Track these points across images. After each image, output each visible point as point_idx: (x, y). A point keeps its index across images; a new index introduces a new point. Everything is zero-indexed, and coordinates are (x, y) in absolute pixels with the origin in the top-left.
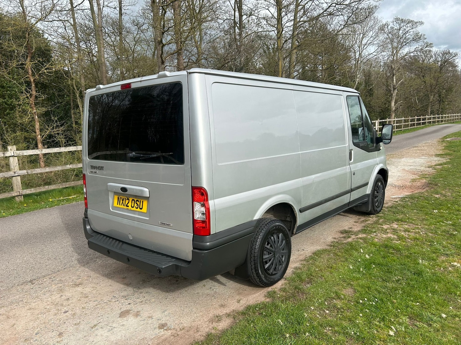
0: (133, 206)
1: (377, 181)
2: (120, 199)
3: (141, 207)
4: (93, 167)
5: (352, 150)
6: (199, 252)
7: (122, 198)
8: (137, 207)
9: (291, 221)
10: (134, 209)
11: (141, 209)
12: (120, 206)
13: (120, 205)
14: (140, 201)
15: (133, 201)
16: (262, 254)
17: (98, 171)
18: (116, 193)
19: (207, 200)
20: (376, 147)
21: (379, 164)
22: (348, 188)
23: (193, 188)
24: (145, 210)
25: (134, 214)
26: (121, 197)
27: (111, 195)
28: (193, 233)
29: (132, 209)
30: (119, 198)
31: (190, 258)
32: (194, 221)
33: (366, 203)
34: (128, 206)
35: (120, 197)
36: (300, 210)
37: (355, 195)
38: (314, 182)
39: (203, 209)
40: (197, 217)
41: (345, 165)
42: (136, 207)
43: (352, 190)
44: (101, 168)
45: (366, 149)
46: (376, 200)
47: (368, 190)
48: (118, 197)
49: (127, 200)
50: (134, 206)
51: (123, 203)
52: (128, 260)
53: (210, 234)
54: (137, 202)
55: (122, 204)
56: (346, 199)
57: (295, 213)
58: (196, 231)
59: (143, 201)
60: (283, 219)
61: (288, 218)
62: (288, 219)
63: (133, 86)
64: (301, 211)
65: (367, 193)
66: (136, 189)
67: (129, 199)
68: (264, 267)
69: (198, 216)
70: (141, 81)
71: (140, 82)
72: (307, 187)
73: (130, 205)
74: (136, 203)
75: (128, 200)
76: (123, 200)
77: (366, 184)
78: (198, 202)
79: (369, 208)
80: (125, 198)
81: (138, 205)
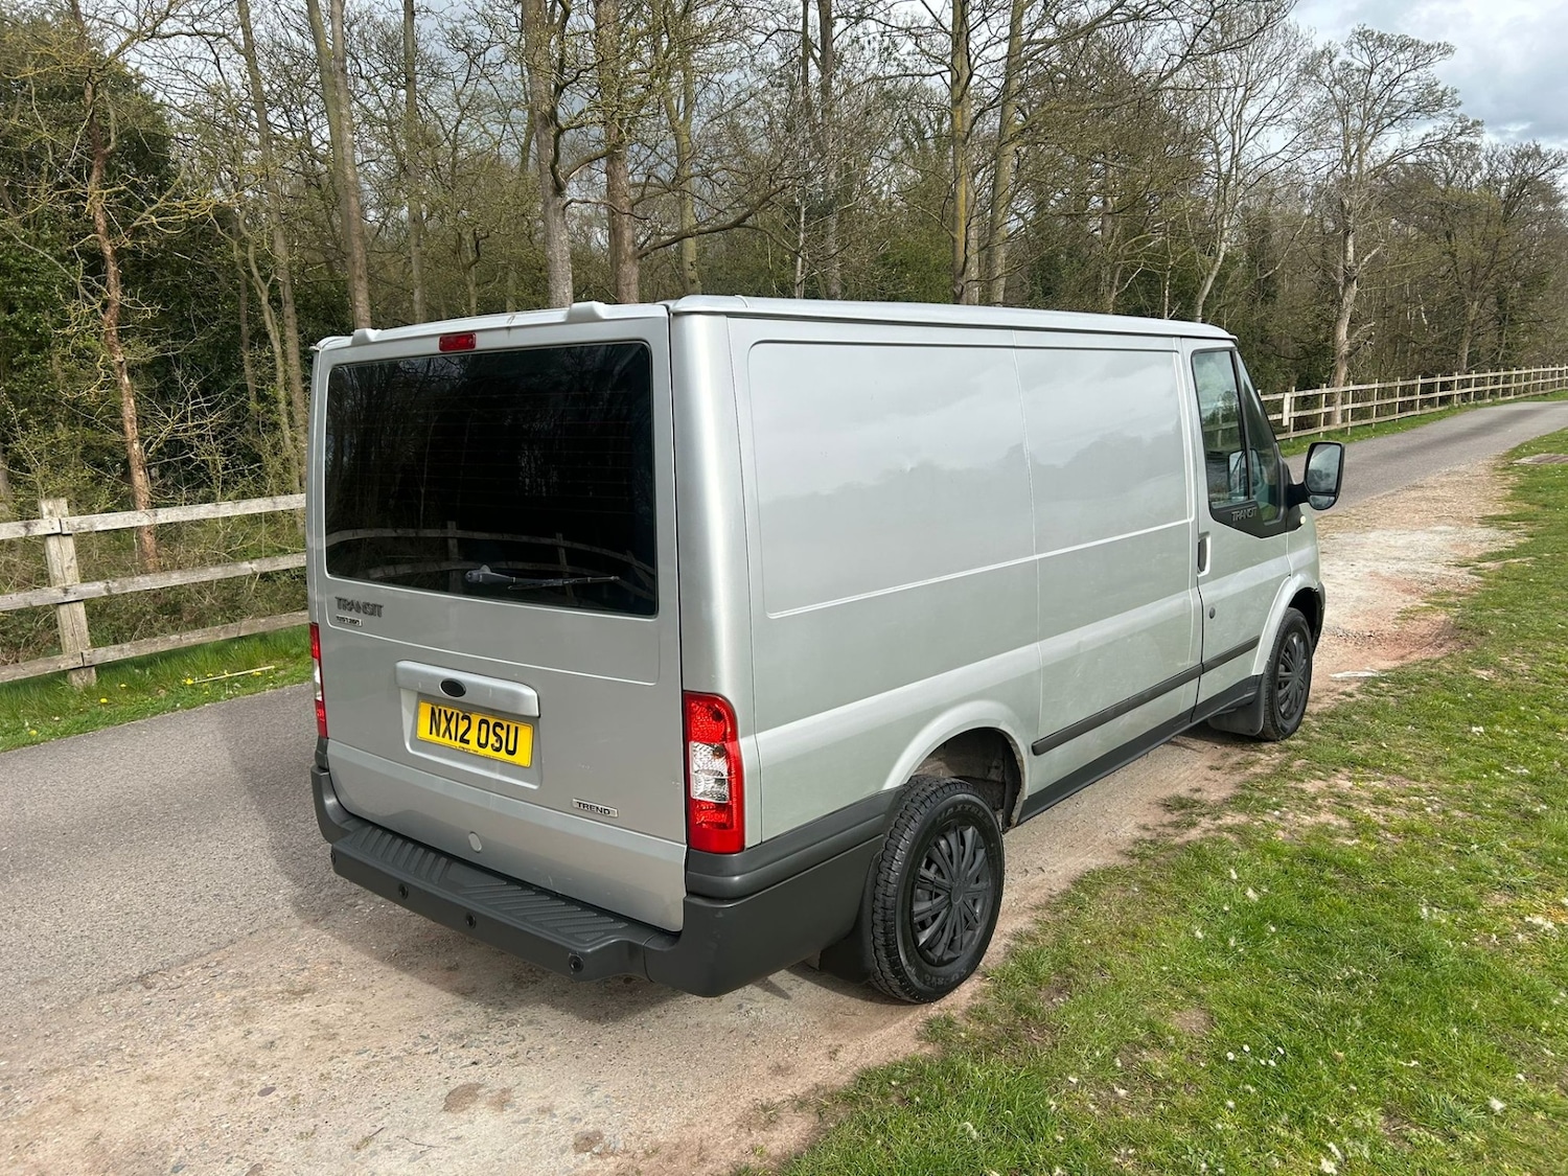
0: (483, 741)
1: (1287, 629)
2: (440, 715)
3: (511, 748)
4: (345, 604)
5: (1207, 534)
6: (707, 907)
7: (445, 711)
8: (497, 745)
9: (1004, 783)
10: (488, 751)
11: (512, 753)
12: (440, 740)
13: (438, 735)
14: (508, 727)
15: (484, 726)
16: (910, 900)
17: (361, 618)
18: (423, 697)
19: (734, 737)
20: (1287, 518)
21: (1296, 572)
22: (1191, 663)
23: (689, 698)
24: (523, 757)
25: (488, 768)
26: (443, 709)
27: (407, 702)
28: (687, 842)
29: (482, 751)
30: (437, 711)
31: (675, 920)
32: (691, 805)
33: (1249, 707)
34: (467, 742)
35: (440, 710)
36: (1033, 747)
37: (1215, 683)
38: (1082, 651)
39: (721, 765)
40: (701, 791)
41: (1183, 588)
42: (492, 745)
43: (1204, 668)
44: (374, 610)
45: (1255, 526)
46: (1281, 693)
47: (1257, 663)
48: (433, 709)
49: (463, 719)
50: (487, 741)
51: (448, 729)
52: (471, 924)
53: (742, 848)
54: (498, 730)
55: (445, 732)
56: (1183, 699)
57: (1018, 757)
58: (696, 838)
59: (517, 728)
60: (977, 774)
61: (993, 770)
62: (994, 775)
63: (483, 343)
64: (1037, 750)
65: (1253, 674)
66: (494, 689)
67: (469, 719)
68: (916, 941)
69: (704, 787)
70: (508, 328)
71: (505, 332)
72: (1056, 671)
73: (472, 736)
74: (495, 734)
75: (466, 722)
76: (449, 721)
77: (1252, 644)
78: (700, 740)
79: (1258, 723)
80: (458, 715)
81: (499, 738)
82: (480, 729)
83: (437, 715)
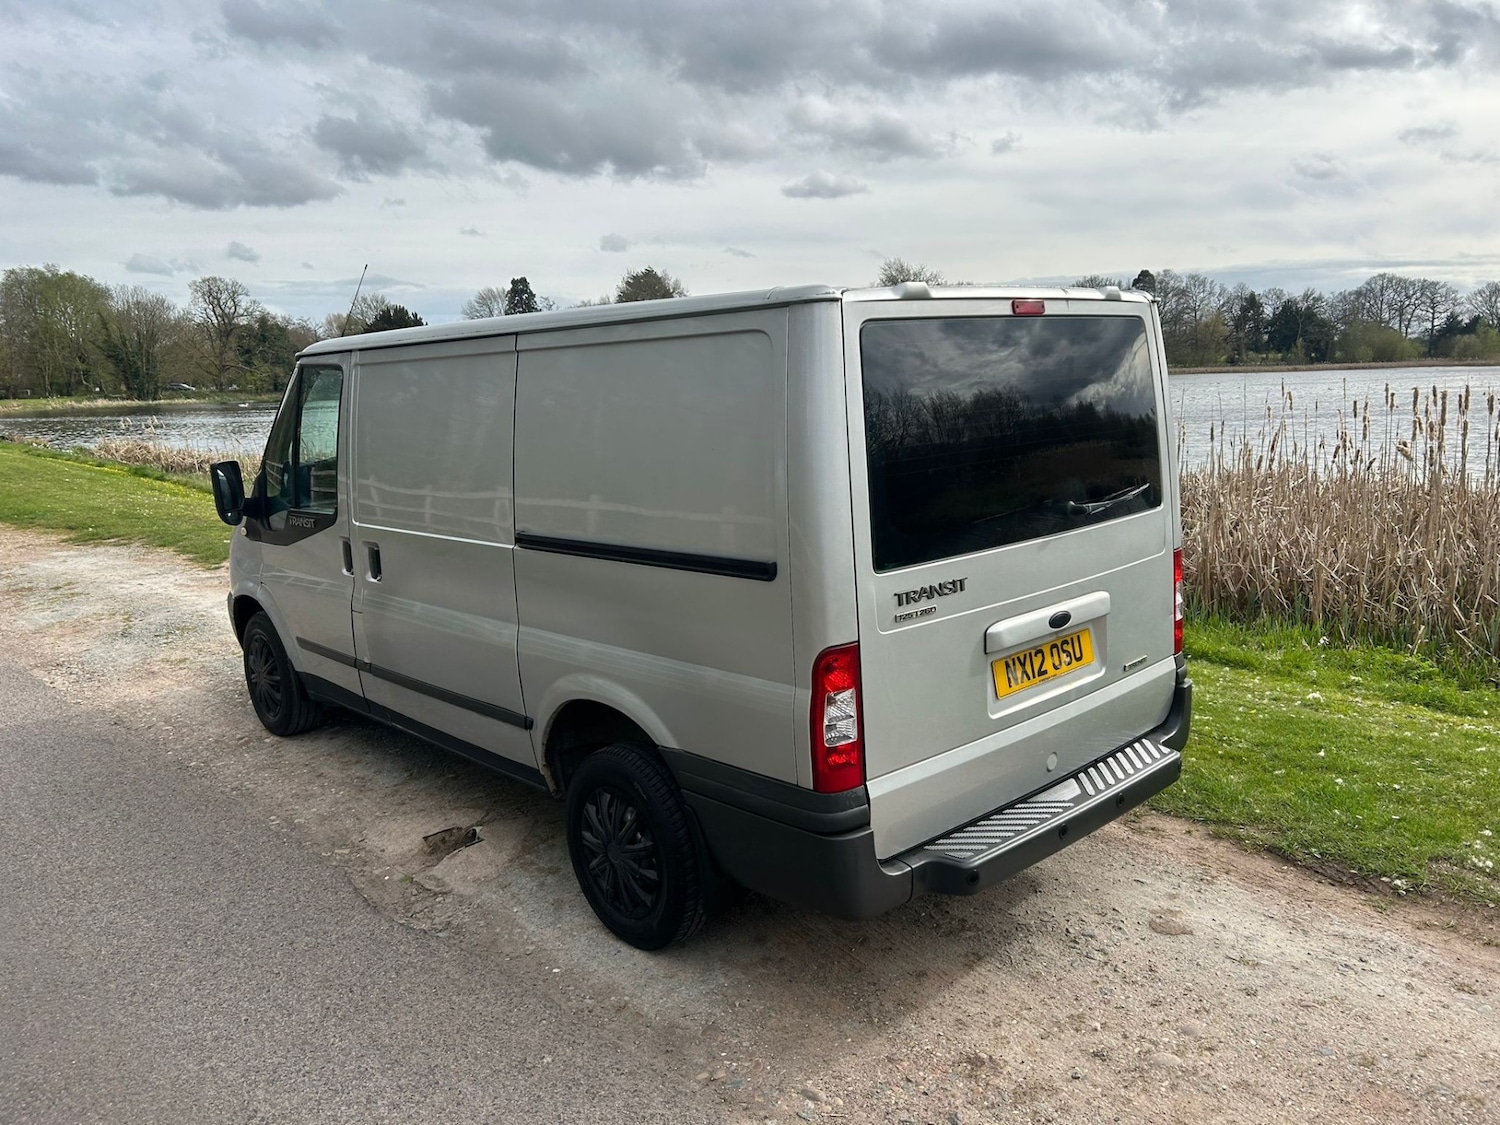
0: (1057, 663)
2: (1014, 664)
3: (1078, 655)
7: (1020, 657)
8: (1066, 661)
10: (1060, 670)
11: (1079, 659)
12: (1017, 687)
13: (1017, 684)
14: (1072, 639)
15: (1055, 650)
17: (937, 601)
23: (1177, 554)
26: (1016, 657)
29: (1056, 673)
30: (1011, 663)
32: (1176, 624)
34: (1045, 672)
35: (1013, 660)
42: (1063, 663)
48: (1008, 662)
49: (1036, 655)
50: (1060, 662)
51: (1025, 672)
54: (1065, 647)
55: (1022, 677)
59: (1079, 636)
70: (1067, 299)
71: (1064, 302)
73: (1045, 666)
74: (1064, 651)
75: (1040, 655)
76: (1023, 665)
80: (1030, 654)
81: (1069, 655)
82: (1052, 655)
83: (1011, 665)
